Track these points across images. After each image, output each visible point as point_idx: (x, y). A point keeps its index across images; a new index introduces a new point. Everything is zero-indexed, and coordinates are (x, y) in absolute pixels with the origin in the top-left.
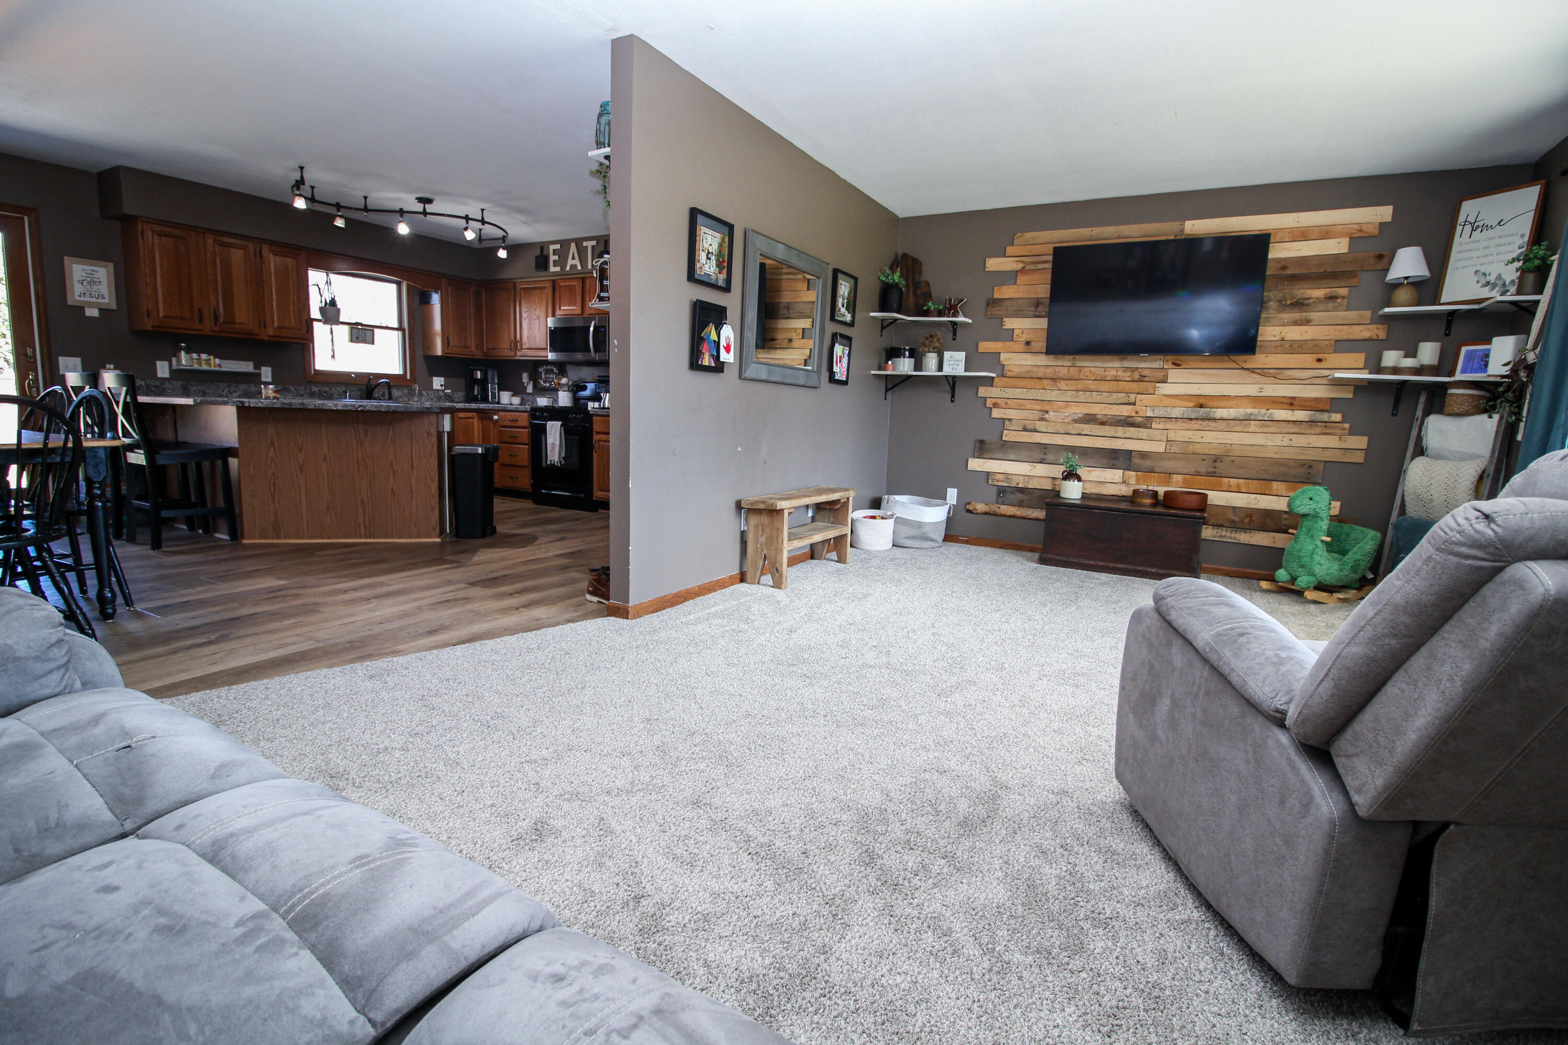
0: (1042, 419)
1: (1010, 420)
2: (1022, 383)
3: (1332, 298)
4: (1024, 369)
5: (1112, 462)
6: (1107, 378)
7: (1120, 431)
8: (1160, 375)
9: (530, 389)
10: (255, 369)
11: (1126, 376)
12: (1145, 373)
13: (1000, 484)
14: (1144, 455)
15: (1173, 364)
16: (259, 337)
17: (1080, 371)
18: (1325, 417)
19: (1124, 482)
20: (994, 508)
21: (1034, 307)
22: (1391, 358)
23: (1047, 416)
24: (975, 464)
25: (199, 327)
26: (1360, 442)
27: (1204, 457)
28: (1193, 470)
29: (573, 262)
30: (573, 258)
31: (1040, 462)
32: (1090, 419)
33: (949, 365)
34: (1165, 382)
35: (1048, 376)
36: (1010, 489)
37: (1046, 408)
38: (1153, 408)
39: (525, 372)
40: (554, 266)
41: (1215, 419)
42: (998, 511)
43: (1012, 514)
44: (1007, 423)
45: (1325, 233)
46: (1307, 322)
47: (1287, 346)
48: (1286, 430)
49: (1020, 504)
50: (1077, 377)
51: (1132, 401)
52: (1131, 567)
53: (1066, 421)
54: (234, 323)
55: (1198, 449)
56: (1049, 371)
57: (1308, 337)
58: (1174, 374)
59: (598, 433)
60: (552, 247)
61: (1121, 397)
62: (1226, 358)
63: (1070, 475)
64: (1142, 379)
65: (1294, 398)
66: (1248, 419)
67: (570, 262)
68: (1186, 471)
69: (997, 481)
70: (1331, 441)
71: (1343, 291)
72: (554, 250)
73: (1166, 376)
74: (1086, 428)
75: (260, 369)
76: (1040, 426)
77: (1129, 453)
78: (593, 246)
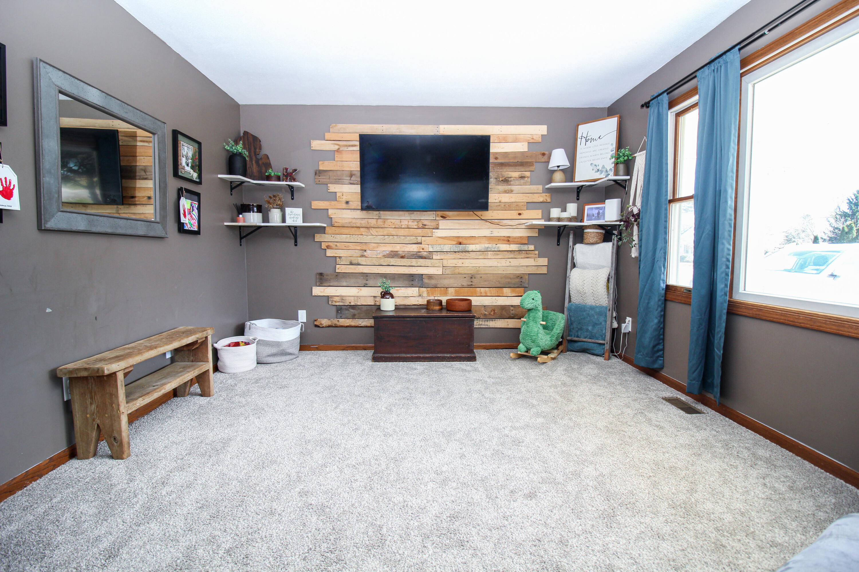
0: (362, 256)
1: (340, 257)
2: (346, 231)
3: (522, 177)
4: (347, 221)
5: (411, 283)
6: (403, 227)
7: (414, 262)
8: (433, 224)
11: (414, 224)
12: (425, 222)
13: (337, 304)
14: (430, 277)
15: (442, 217)
17: (385, 222)
18: (525, 247)
19: (420, 296)
20: (335, 322)
21: (350, 177)
22: (555, 212)
23: (365, 254)
24: (317, 291)
26: (544, 261)
27: (465, 276)
28: (459, 285)
31: (364, 286)
32: (394, 255)
33: (290, 218)
34: (437, 228)
35: (364, 225)
36: (345, 307)
37: (365, 247)
38: (432, 245)
41: (468, 252)
42: (338, 324)
43: (348, 324)
44: (338, 259)
45: (516, 140)
46: (511, 191)
47: (503, 205)
48: (507, 257)
49: (354, 317)
50: (383, 226)
51: (419, 241)
53: (378, 256)
55: (461, 270)
56: (364, 223)
57: (513, 200)
58: (443, 223)
61: (413, 239)
62: (471, 213)
63: (386, 294)
64: (424, 227)
65: (509, 237)
66: (486, 251)
68: (456, 285)
69: (335, 302)
70: (530, 262)
71: (528, 174)
73: (438, 225)
74: (393, 261)
76: (362, 260)
77: (421, 276)
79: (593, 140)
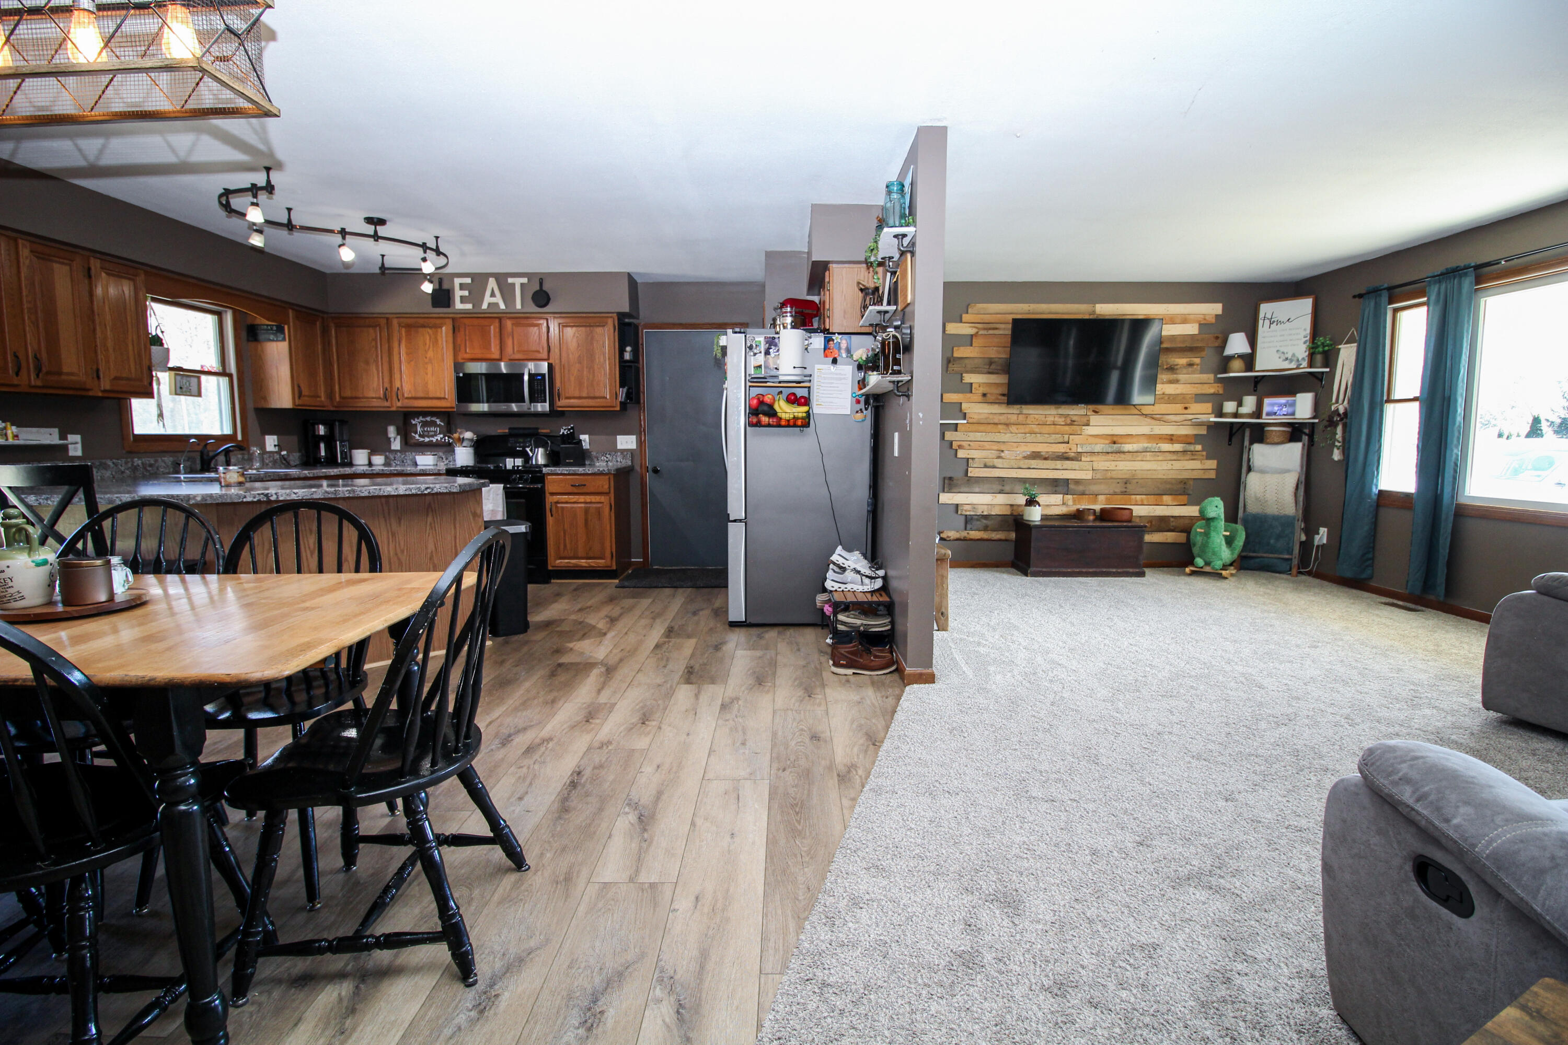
0: (999, 457)
1: (973, 459)
2: (982, 428)
3: (1191, 365)
4: (983, 416)
5: (1054, 489)
6: (1048, 423)
7: (1059, 464)
8: (1084, 420)
9: (396, 445)
10: (60, 439)
11: (1061, 421)
12: (1074, 418)
13: (968, 513)
14: (1077, 482)
15: (1092, 411)
16: (91, 393)
17: (1027, 418)
18: (1191, 448)
19: (1064, 504)
20: (964, 534)
21: (990, 366)
22: (1230, 407)
23: (1003, 454)
24: (945, 498)
25: (16, 381)
26: (1212, 464)
27: (1118, 481)
28: (1111, 492)
29: (493, 300)
30: (493, 295)
31: (1000, 493)
32: (1036, 456)
34: (1088, 425)
35: (1002, 421)
36: (976, 517)
37: (1002, 447)
38: (1082, 445)
39: (391, 424)
40: (462, 302)
41: (1124, 452)
42: (968, 537)
43: (978, 537)
44: (970, 461)
45: (1184, 320)
46: (1176, 381)
47: (1167, 397)
48: (1169, 458)
49: (986, 528)
50: (1024, 422)
51: (1066, 440)
52: (1098, 570)
53: (1017, 458)
54: (60, 373)
55: (1114, 475)
56: (1003, 419)
57: (1178, 392)
58: (1094, 419)
59: (552, 494)
60: (457, 281)
61: (1059, 438)
63: (1031, 502)
64: (1072, 423)
65: (1172, 435)
66: (1145, 451)
67: (487, 299)
68: (1107, 492)
69: (965, 511)
70: (1196, 464)
71: (1197, 361)
72: (461, 285)
73: (1089, 421)
74: (1034, 463)
75: (66, 439)
76: (998, 462)
77: (1067, 481)
78: (522, 285)
79: (1278, 322)
